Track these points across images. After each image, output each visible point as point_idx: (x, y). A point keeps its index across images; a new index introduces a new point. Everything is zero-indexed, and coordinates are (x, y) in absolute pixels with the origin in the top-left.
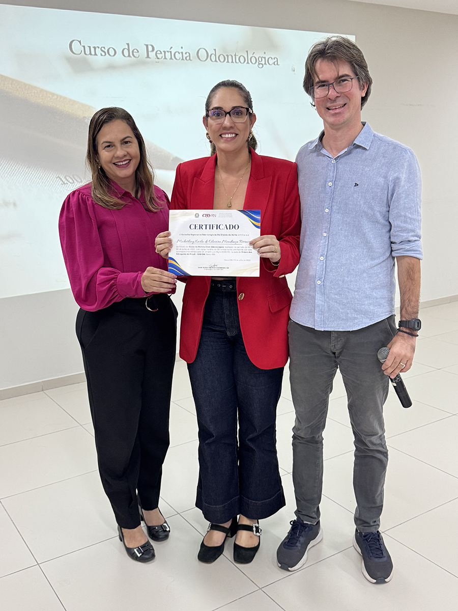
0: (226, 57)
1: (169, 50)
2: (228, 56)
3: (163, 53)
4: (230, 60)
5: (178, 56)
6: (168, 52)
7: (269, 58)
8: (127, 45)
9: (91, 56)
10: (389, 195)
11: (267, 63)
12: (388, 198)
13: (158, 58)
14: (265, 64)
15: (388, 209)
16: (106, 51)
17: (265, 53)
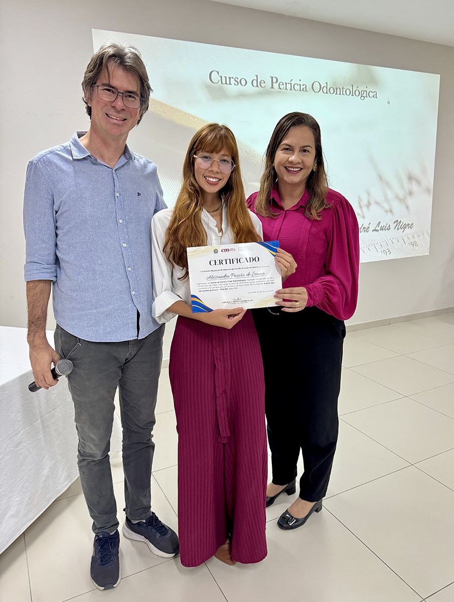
0: (335, 89)
1: (289, 82)
2: (337, 89)
3: (285, 84)
4: (338, 93)
5: (297, 87)
6: (289, 84)
7: (369, 92)
8: (256, 77)
9: (227, 85)
11: (368, 96)
13: (281, 89)
14: (366, 96)
16: (239, 81)
17: (367, 87)
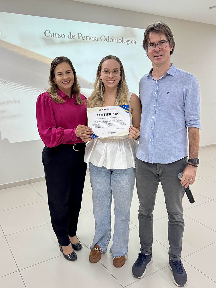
2: (114, 39)
3: (86, 37)
5: (92, 39)
6: (88, 37)
7: (132, 41)
8: (70, 33)
9: (54, 38)
10: (184, 97)
12: (184, 99)
13: (84, 39)
14: (130, 43)
15: (184, 104)
16: (61, 36)
17: (130, 39)
